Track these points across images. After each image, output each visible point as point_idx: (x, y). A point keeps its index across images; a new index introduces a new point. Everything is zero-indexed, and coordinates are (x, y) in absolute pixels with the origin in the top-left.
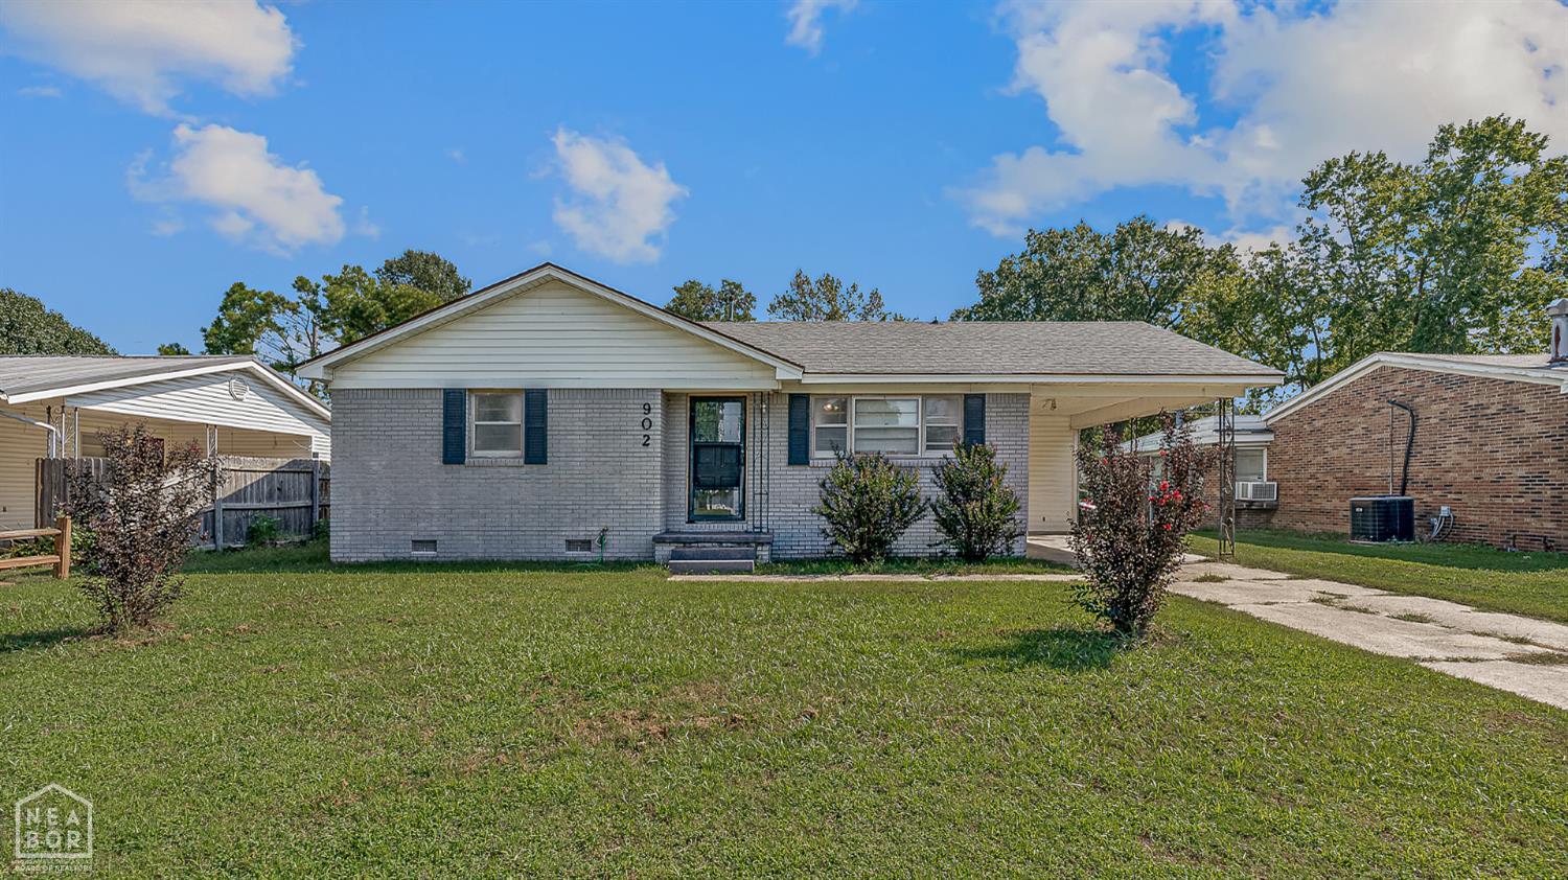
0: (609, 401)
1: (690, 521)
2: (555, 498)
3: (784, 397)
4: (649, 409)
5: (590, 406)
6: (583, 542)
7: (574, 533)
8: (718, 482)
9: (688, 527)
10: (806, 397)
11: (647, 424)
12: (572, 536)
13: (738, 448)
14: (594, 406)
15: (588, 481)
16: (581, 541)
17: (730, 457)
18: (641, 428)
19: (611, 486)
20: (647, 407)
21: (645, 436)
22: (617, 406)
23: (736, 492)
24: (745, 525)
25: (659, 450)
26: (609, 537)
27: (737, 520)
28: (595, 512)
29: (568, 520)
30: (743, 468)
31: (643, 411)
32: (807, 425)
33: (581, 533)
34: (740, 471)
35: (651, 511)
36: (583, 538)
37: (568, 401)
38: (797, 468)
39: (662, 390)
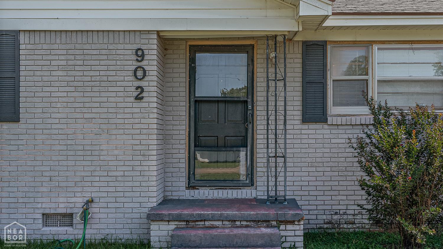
0: (94, 47)
1: (190, 187)
2: (29, 163)
3: (296, 45)
4: (143, 55)
5: (70, 52)
6: (64, 215)
7: (53, 205)
8: (221, 143)
9: (188, 194)
10: (322, 45)
11: (140, 74)
12: (50, 208)
13: (246, 102)
14: (78, 52)
15: (69, 142)
16: (61, 214)
17: (235, 113)
18: (133, 78)
19: (97, 148)
20: (140, 53)
21: (137, 88)
22: (104, 52)
23: (242, 154)
24: (254, 192)
25: (155, 105)
26: (94, 209)
27: (245, 186)
28: (78, 179)
29: (45, 189)
30: (250, 126)
31: (135, 57)
32: (324, 77)
33: (61, 205)
34: (247, 130)
35: (146, 179)
36: (63, 211)
37: (45, 46)
38: (312, 126)
39: (158, 32)
